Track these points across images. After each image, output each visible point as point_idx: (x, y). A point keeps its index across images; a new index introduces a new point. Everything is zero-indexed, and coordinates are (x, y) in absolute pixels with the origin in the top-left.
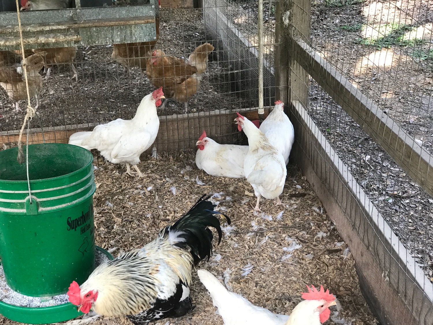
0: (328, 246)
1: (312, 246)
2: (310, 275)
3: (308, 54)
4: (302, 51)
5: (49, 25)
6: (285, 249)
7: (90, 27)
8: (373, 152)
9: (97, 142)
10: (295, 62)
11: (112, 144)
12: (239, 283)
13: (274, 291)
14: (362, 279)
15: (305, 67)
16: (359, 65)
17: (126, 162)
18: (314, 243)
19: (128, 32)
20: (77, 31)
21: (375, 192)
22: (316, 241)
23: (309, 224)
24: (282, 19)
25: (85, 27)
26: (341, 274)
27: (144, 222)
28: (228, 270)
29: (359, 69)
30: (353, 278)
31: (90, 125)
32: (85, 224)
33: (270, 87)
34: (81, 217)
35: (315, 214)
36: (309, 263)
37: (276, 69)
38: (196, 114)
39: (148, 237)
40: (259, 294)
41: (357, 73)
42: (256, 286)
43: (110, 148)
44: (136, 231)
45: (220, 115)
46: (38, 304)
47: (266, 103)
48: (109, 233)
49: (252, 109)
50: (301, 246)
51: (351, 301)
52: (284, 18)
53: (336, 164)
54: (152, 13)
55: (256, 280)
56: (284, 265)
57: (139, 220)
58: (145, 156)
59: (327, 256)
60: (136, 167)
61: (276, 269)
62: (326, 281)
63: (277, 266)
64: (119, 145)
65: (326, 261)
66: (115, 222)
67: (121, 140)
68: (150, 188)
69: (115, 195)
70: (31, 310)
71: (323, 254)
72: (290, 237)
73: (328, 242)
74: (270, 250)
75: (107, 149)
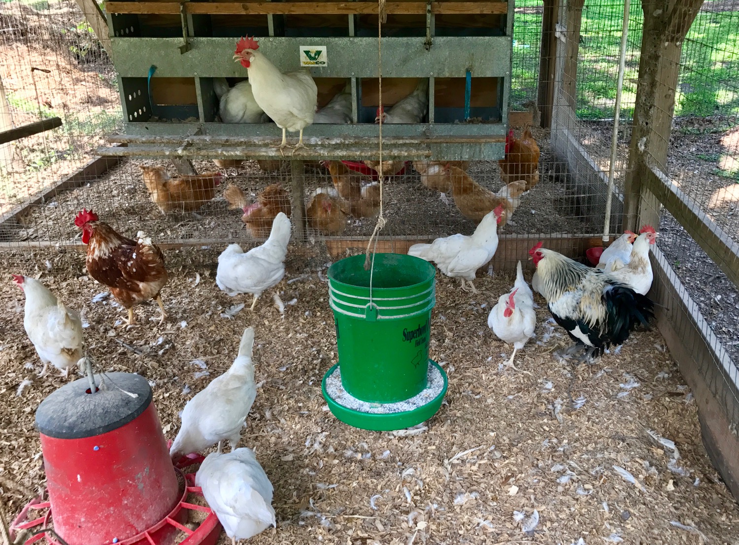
0: (670, 388)
1: (651, 386)
2: (648, 416)
3: (663, 184)
4: (657, 180)
5: (402, 139)
6: (622, 385)
7: (441, 143)
8: (725, 291)
9: (435, 255)
10: (648, 190)
11: (449, 258)
12: (570, 415)
13: (607, 428)
14: (704, 428)
15: (659, 197)
16: (714, 197)
17: (462, 277)
18: (654, 383)
19: (478, 149)
20: (428, 147)
21: (725, 336)
22: (657, 381)
23: (650, 362)
24: (637, 145)
25: (436, 143)
26: (681, 420)
27: (476, 339)
28: (559, 400)
29: (715, 202)
30: (695, 425)
31: (430, 237)
32: (420, 337)
33: (617, 214)
34: (418, 330)
35: (656, 352)
36: (647, 404)
37: (626, 197)
38: (537, 236)
39: (479, 355)
40: (592, 430)
41: (712, 205)
42: (588, 421)
43: (447, 261)
44: (467, 347)
45: (562, 239)
46: (368, 409)
47: (612, 230)
48: (440, 346)
49: (596, 235)
50: (639, 385)
51: (690, 450)
52: (639, 144)
53: (685, 301)
54: (503, 132)
55: (588, 414)
56: (620, 402)
57: (470, 337)
58: (481, 272)
59: (667, 399)
60: (471, 283)
61: (611, 406)
62: (664, 425)
63: (612, 402)
64: (456, 259)
65: (666, 404)
66: (446, 336)
67: (459, 255)
68: (483, 306)
69: (448, 309)
70: (360, 414)
71: (664, 396)
72: (628, 373)
73: (669, 384)
74: (605, 384)
75: (444, 263)
